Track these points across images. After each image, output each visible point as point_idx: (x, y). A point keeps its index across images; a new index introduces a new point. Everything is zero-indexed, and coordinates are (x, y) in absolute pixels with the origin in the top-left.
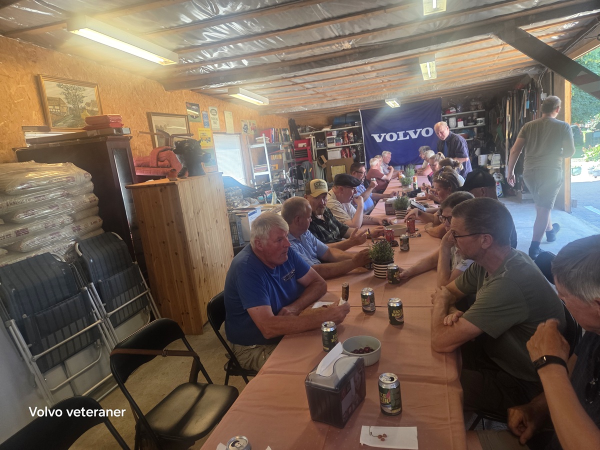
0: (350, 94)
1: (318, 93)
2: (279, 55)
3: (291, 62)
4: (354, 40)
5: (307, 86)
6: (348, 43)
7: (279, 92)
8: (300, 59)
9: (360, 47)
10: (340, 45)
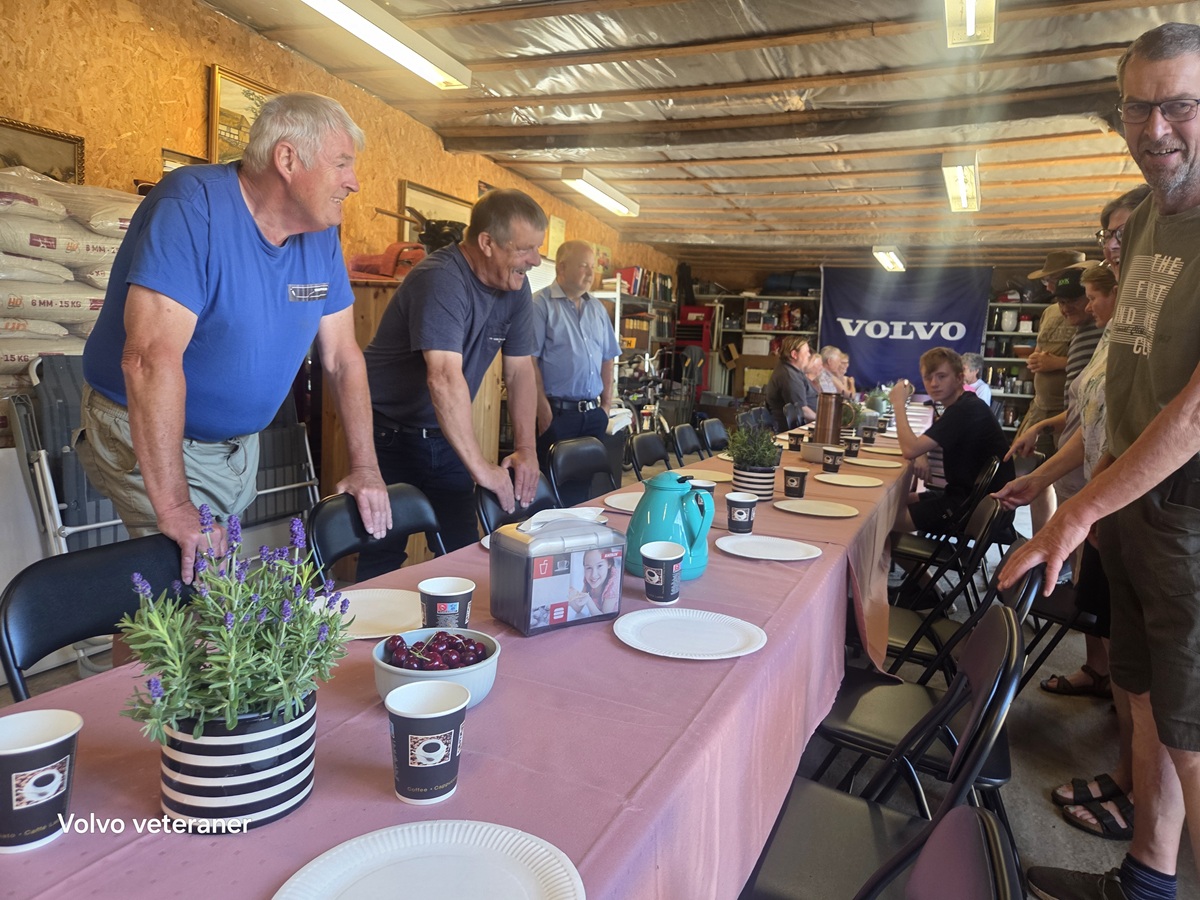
0: (801, 220)
1: (737, 208)
2: (662, 104)
3: (685, 124)
4: (811, 90)
5: (717, 186)
6: (797, 97)
7: (661, 194)
8: (703, 119)
9: (824, 110)
10: (782, 98)
